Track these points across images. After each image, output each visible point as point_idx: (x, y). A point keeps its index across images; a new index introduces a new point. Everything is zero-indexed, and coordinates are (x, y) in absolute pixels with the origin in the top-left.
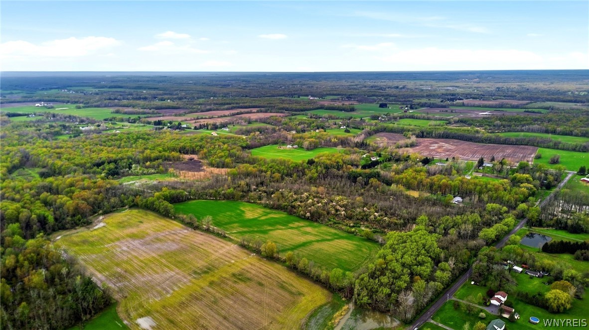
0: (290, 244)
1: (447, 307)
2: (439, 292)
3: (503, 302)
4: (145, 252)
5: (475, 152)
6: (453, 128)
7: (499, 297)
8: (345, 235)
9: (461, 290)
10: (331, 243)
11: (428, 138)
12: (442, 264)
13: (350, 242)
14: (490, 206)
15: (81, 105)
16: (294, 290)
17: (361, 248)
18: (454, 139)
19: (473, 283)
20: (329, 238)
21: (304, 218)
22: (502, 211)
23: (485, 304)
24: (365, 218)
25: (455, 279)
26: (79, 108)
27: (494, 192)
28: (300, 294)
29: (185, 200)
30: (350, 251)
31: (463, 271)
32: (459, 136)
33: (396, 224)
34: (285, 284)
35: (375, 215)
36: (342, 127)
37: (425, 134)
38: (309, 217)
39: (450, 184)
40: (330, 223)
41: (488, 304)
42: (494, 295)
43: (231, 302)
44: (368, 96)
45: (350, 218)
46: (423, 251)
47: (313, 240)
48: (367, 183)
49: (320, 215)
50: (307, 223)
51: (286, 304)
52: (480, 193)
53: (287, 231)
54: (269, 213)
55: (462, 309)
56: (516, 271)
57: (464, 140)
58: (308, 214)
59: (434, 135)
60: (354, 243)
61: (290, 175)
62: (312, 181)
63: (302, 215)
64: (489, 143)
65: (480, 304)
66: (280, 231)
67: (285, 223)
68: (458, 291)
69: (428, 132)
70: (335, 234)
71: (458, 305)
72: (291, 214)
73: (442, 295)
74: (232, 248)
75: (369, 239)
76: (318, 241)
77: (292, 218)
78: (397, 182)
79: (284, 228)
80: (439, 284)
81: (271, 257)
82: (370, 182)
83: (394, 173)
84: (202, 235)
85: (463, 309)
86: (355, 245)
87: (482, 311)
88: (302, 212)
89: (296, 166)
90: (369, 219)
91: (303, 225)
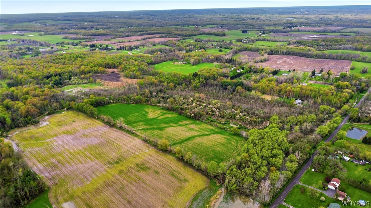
0: (179, 139)
1: (295, 191)
2: (289, 179)
3: (337, 187)
4: (75, 146)
5: (309, 65)
6: (293, 47)
7: (334, 183)
8: (219, 130)
9: (305, 176)
10: (209, 137)
11: (276, 55)
12: (291, 156)
13: (223, 136)
14: (322, 107)
15: (43, 33)
16: (181, 177)
17: (230, 141)
18: (294, 55)
19: (313, 170)
20: (207, 133)
21: (190, 118)
22: (331, 111)
23: (324, 188)
24: (233, 117)
25: (300, 167)
26: (41, 35)
27: (325, 96)
28: (186, 180)
29: (106, 104)
30: (223, 144)
31: (306, 161)
32: (297, 53)
33: (255, 122)
34: (174, 172)
35: (240, 115)
36: (217, 48)
37: (274, 52)
38: (193, 117)
39: (293, 90)
40: (208, 121)
41: (326, 188)
42: (330, 181)
43: (135, 188)
44: (234, 25)
45: (223, 117)
46: (276, 146)
47: (196, 135)
48: (234, 90)
49: (201, 115)
50: (192, 121)
51: (175, 189)
52: (315, 97)
53: (177, 127)
54: (165, 114)
55: (307, 193)
56: (345, 160)
57: (300, 56)
58: (193, 115)
59: (279, 53)
61: (180, 84)
62: (196, 89)
63: (189, 115)
64: (318, 58)
65: (320, 188)
66: (173, 128)
67: (176, 122)
68: (303, 177)
69: (276, 51)
70: (212, 130)
71: (304, 190)
72: (181, 114)
73: (291, 180)
74: (138, 142)
75: (236, 134)
76: (199, 136)
77: (181, 117)
78: (255, 89)
79: (175, 125)
80: (289, 173)
81: (165, 151)
82: (236, 89)
83: (253, 82)
84: (116, 131)
86: (226, 138)
87: (322, 195)
88: (188, 113)
89: (185, 77)
90: (236, 118)
91: (189, 123)
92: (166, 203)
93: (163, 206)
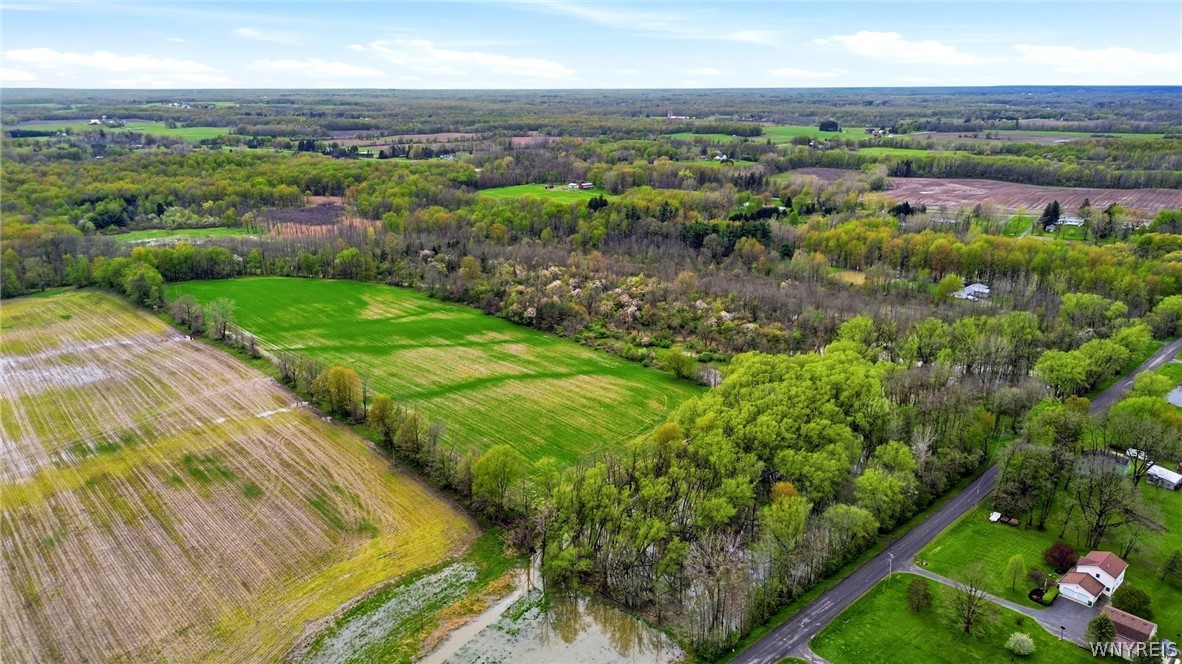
0: (434, 383)
1: (882, 600)
2: (861, 542)
3: (1109, 594)
5: (1039, 199)
6: (987, 160)
7: (1093, 571)
8: (616, 364)
9: (950, 541)
10: (563, 383)
11: (921, 176)
12: (892, 449)
13: (623, 382)
14: (1071, 300)
16: (350, 514)
17: (646, 397)
18: (986, 178)
19: (995, 516)
20: (562, 370)
21: (519, 322)
22: (1109, 314)
23: (1036, 596)
24: (689, 325)
25: (928, 499)
26: (174, 127)
27: (1085, 268)
28: (366, 529)
30: (607, 406)
31: (965, 475)
32: (998, 171)
33: (776, 340)
34: (332, 494)
35: (720, 319)
36: (718, 157)
38: (531, 319)
39: (959, 249)
40: (586, 334)
41: (1048, 596)
42: (1074, 565)
45: (647, 324)
47: (511, 373)
48: (728, 250)
49: (563, 315)
50: (520, 334)
51: (291, 562)
53: (453, 350)
54: (433, 310)
55: (940, 611)
56: (1158, 482)
57: (1012, 181)
58: (531, 312)
59: (934, 170)
60: (636, 384)
61: (534, 232)
62: (587, 245)
63: (515, 314)
65: (1013, 594)
66: (431, 349)
67: (455, 334)
68: (938, 544)
69: (923, 164)
70: (589, 362)
71: (927, 597)
72: (489, 314)
73: (871, 554)
74: (257, 384)
75: (684, 377)
76: (523, 377)
77: (489, 320)
78: (814, 247)
79: (448, 342)
80: (864, 512)
82: (737, 246)
84: (198, 350)
85: (945, 610)
86: (631, 389)
87: (1020, 623)
88: (515, 306)
89: (560, 212)
90: (699, 328)
91: (508, 338)
92: (206, 617)
93: (183, 632)
